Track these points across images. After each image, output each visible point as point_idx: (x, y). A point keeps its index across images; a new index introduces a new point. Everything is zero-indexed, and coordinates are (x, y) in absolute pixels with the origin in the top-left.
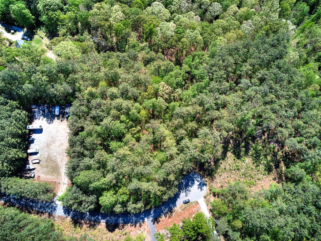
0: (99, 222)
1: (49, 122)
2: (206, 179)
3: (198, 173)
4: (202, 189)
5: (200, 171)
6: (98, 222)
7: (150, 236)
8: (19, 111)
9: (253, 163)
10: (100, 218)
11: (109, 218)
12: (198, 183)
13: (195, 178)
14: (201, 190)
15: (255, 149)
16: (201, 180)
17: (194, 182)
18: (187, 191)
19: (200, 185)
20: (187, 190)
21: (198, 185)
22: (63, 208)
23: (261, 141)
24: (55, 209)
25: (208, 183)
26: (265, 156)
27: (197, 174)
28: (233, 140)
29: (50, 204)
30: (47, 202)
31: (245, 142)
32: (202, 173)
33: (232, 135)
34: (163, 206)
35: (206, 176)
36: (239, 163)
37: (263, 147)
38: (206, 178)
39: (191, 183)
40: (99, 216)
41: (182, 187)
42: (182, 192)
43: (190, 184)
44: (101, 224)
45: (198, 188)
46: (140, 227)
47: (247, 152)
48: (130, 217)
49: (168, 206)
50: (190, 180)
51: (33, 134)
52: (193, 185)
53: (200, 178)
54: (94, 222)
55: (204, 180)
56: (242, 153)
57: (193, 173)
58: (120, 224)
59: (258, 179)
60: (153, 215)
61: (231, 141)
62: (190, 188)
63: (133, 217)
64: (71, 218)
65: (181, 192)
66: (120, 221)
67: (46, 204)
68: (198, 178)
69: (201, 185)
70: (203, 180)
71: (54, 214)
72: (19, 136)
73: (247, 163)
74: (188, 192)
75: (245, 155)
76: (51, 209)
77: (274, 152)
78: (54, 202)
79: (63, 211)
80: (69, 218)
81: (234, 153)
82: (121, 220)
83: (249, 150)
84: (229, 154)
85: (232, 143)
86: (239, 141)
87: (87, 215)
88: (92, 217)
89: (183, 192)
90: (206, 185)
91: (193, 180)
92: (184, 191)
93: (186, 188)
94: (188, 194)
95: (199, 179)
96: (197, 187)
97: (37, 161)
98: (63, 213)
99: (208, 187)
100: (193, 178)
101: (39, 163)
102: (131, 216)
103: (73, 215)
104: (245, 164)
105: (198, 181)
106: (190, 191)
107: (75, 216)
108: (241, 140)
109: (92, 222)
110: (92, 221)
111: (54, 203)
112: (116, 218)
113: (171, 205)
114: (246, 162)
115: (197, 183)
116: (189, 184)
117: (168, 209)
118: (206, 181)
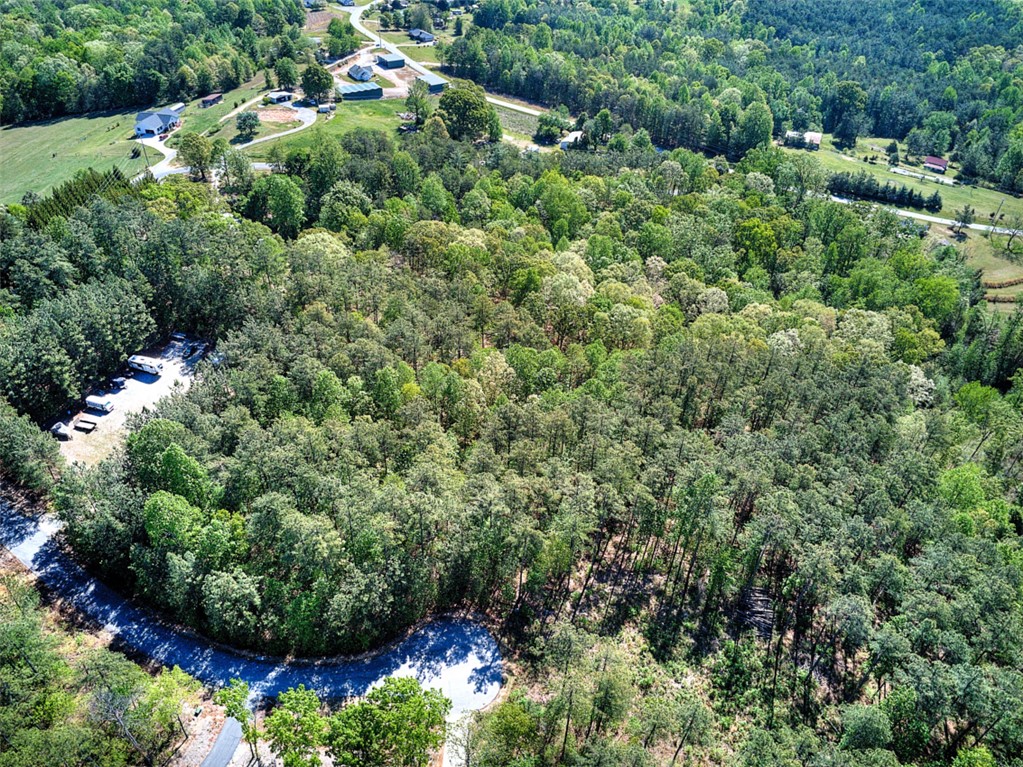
0: (99, 627)
2: (513, 666)
3: (494, 634)
4: (483, 688)
5: (503, 632)
6: (97, 622)
7: (211, 740)
9: (712, 697)
10: (113, 614)
11: (136, 627)
12: (479, 665)
13: (476, 644)
14: (479, 689)
15: (734, 658)
16: (494, 660)
17: (466, 655)
18: (426, 670)
19: (482, 671)
20: (429, 668)
21: (475, 670)
22: (45, 545)
23: (766, 646)
24: (22, 538)
25: (511, 680)
26: (769, 696)
27: (489, 637)
28: (662, 603)
29: (23, 521)
30: (20, 514)
31: (704, 623)
32: (509, 642)
33: (663, 588)
34: (319, 673)
35: (516, 657)
36: (656, 672)
37: (767, 665)
38: (515, 661)
39: (455, 653)
40: (113, 608)
41: (419, 651)
42: (409, 663)
43: (449, 653)
44: (99, 633)
45: (472, 677)
46: (204, 700)
47: (696, 655)
48: (196, 654)
49: (338, 682)
50: (457, 643)
51: (132, 380)
52: (457, 663)
53: (493, 655)
54: (87, 618)
55: (504, 665)
56: (679, 651)
57: (476, 629)
58: (153, 661)
59: (711, 758)
60: (268, 685)
61: (653, 601)
62: (443, 664)
63: (204, 659)
64: (39, 578)
65: (404, 662)
66: (157, 652)
67: (13, 516)
68: (488, 649)
69: (485, 676)
70: (499, 662)
71: (8, 548)
73: (688, 685)
74: (427, 675)
75: (688, 658)
76: (12, 534)
77: (805, 696)
78: (38, 522)
79: (38, 550)
80: (34, 576)
81: (651, 636)
82: (166, 649)
83: (710, 650)
84: (629, 632)
85: (653, 606)
86: (680, 613)
87: (86, 590)
88: (91, 603)
89: (410, 667)
90: (503, 682)
91: (467, 649)
92: (419, 664)
93: (428, 660)
94: (426, 680)
95: (489, 654)
96: (470, 673)
98: (32, 557)
99: (505, 692)
100: (470, 642)
102: (202, 654)
103: (50, 573)
104: (679, 686)
105: (482, 658)
106: (437, 674)
107: (55, 578)
108: (691, 611)
109: (82, 615)
110: (85, 612)
111: (34, 523)
112: (157, 638)
113: (346, 685)
114: (687, 682)
115: (473, 661)
116: (445, 650)
117: (330, 694)
118: (510, 671)
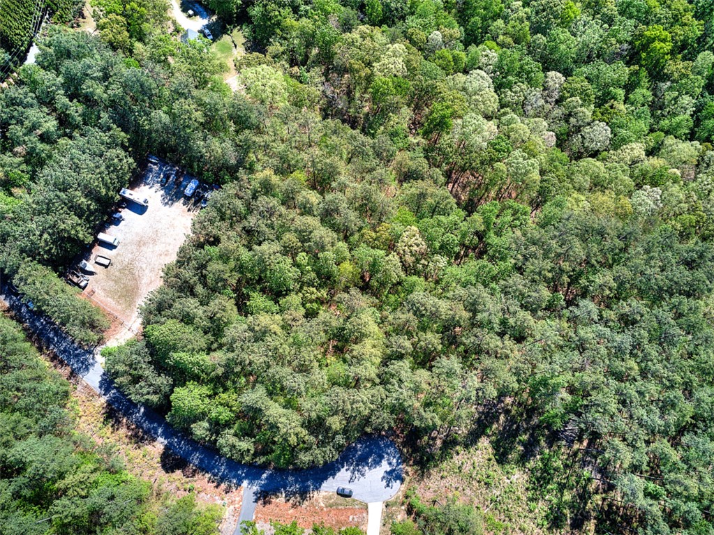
0: (154, 440)
1: (166, 201)
2: (409, 469)
3: (398, 446)
4: (390, 485)
5: (404, 444)
6: (152, 436)
7: (235, 521)
8: (123, 154)
9: (527, 489)
10: (160, 430)
11: (176, 440)
12: (389, 469)
13: (387, 453)
14: (388, 485)
15: (546, 462)
16: (398, 465)
17: (381, 461)
18: (356, 472)
19: (389, 473)
20: (358, 471)
21: (386, 472)
22: (104, 374)
23: (568, 451)
24: (87, 369)
25: (408, 479)
26: (562, 487)
27: (395, 448)
28: (507, 419)
29: (84, 354)
30: (80, 347)
31: (532, 435)
32: (408, 452)
33: (509, 407)
34: (292, 475)
35: (411, 462)
36: (497, 471)
37: (566, 466)
38: (411, 466)
39: (374, 460)
40: (160, 426)
41: (352, 458)
42: (346, 467)
43: (370, 460)
44: (155, 443)
45: (384, 477)
46: (226, 493)
47: (523, 459)
48: (216, 461)
49: (303, 481)
50: (375, 453)
51: (126, 209)
52: (375, 467)
53: (397, 461)
54: (145, 432)
55: (404, 468)
56: (513, 456)
57: (387, 442)
58: (191, 465)
59: (520, 529)
60: (263, 483)
61: (502, 418)
62: (367, 468)
63: (222, 465)
64: (107, 401)
65: (343, 467)
66: (193, 459)
67: (76, 349)
68: (394, 457)
69: (393, 476)
70: (400, 466)
71: (81, 376)
72: (97, 198)
73: (515, 481)
74: (357, 476)
75: (517, 463)
76: (80, 365)
77: (584, 488)
78: (94, 355)
79: (100, 379)
80: (103, 400)
81: (496, 445)
82: (198, 457)
83: (532, 455)
84: (484, 443)
85: (501, 422)
86: (518, 427)
87: (139, 411)
88: (145, 422)
89: (347, 470)
90: (402, 480)
91: (381, 457)
92: (352, 468)
93: (357, 465)
94: (356, 479)
95: (395, 461)
96: (382, 474)
97: (106, 262)
98: (98, 385)
99: (403, 487)
100: (383, 452)
101: (106, 267)
102: (220, 460)
103: (114, 398)
104: (509, 481)
105: (390, 464)
106: (363, 475)
107: (117, 401)
108: (525, 426)
109: (141, 430)
110: (142, 428)
111: (91, 356)
112: (190, 448)
113: (309, 483)
114: (513, 479)
115: (385, 466)
116: (368, 458)
117: (300, 489)
118: (407, 473)
